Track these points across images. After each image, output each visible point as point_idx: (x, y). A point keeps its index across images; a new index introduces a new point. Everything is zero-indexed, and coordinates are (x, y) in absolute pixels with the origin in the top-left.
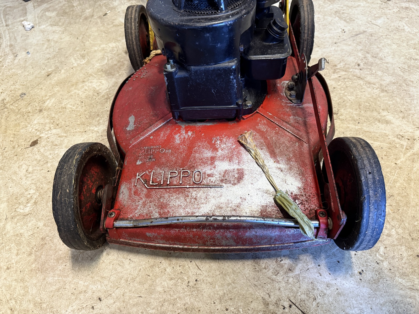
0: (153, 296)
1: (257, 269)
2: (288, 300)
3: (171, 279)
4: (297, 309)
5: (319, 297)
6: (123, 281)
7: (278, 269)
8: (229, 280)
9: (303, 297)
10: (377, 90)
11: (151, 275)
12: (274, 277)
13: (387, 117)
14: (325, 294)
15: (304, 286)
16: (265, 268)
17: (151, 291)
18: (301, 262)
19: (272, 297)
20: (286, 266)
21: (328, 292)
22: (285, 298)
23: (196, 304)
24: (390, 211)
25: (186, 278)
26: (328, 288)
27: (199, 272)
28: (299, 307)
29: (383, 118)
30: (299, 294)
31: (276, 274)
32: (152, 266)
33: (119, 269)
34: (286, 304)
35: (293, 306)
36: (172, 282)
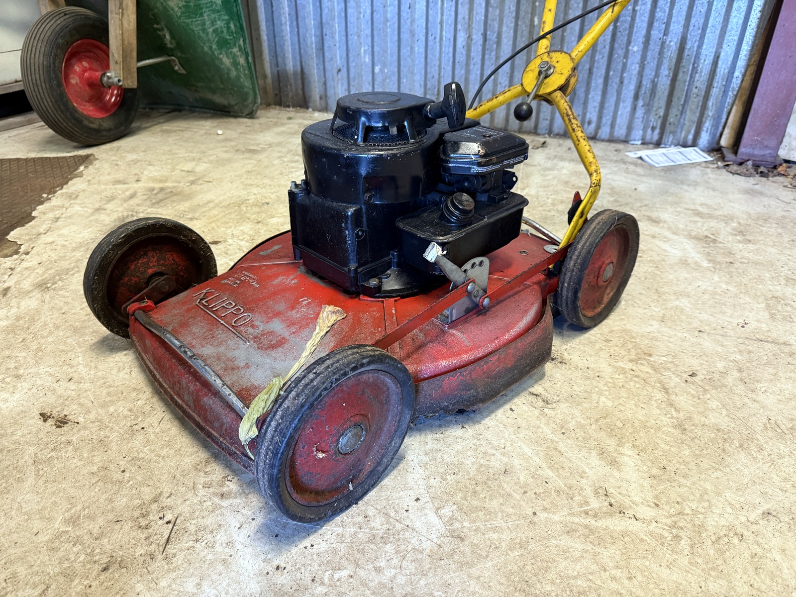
0: (99, 410)
1: (199, 467)
2: (176, 516)
3: (130, 410)
4: (169, 531)
5: (203, 544)
6: (102, 381)
7: (214, 484)
8: (164, 452)
9: (192, 528)
10: (668, 420)
11: (124, 394)
12: (201, 487)
13: (626, 458)
14: (212, 547)
15: (209, 521)
16: (205, 473)
17: (104, 405)
18: (244, 499)
19: (169, 500)
20: (225, 489)
21: (218, 548)
22: (177, 512)
23: (113, 444)
24: (428, 551)
25: (140, 420)
26: (224, 545)
27: (156, 424)
28: (174, 531)
29: (615, 455)
30: (194, 522)
31: (207, 486)
32: (135, 389)
33: (114, 371)
34: (169, 517)
35: (170, 526)
36: (126, 413)
